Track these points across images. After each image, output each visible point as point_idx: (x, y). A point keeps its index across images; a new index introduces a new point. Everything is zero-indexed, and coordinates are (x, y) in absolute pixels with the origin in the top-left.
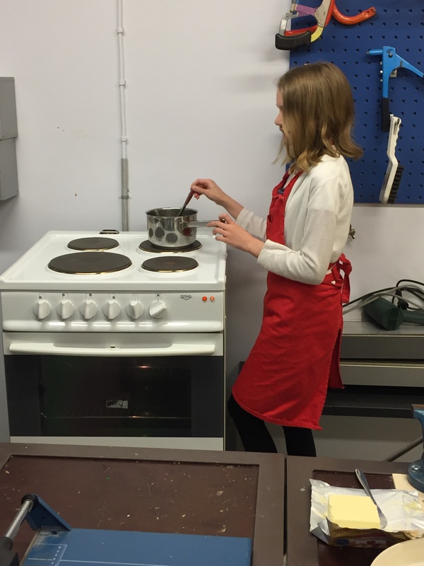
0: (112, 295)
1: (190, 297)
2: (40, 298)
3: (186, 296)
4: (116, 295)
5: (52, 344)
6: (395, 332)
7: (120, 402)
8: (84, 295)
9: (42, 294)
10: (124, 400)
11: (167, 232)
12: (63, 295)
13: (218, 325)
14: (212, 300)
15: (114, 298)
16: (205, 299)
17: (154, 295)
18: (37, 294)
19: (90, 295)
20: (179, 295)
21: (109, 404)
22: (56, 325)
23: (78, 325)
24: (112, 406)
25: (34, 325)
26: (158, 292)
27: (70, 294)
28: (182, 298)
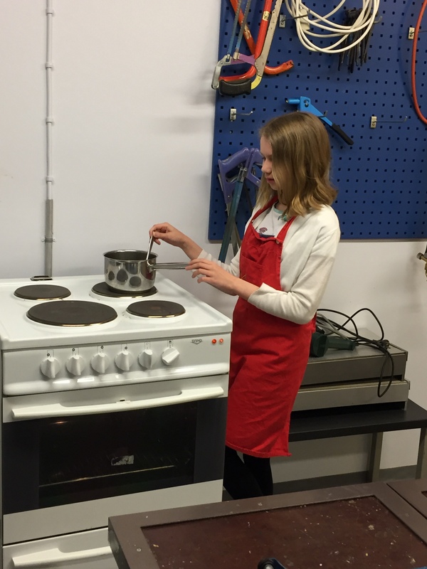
0: (125, 345)
1: (200, 341)
2: (48, 355)
3: (197, 341)
4: (129, 345)
5: (59, 404)
6: (322, 358)
7: (126, 458)
8: (95, 347)
9: (50, 351)
10: (130, 455)
11: (130, 276)
12: (74, 350)
13: (225, 367)
14: (221, 341)
15: (126, 348)
16: (214, 342)
17: (166, 342)
18: (45, 351)
19: (102, 348)
20: (190, 340)
21: (115, 462)
22: (64, 383)
23: (88, 381)
24: (117, 464)
25: (41, 386)
26: (170, 339)
27: (81, 349)
28: (193, 342)
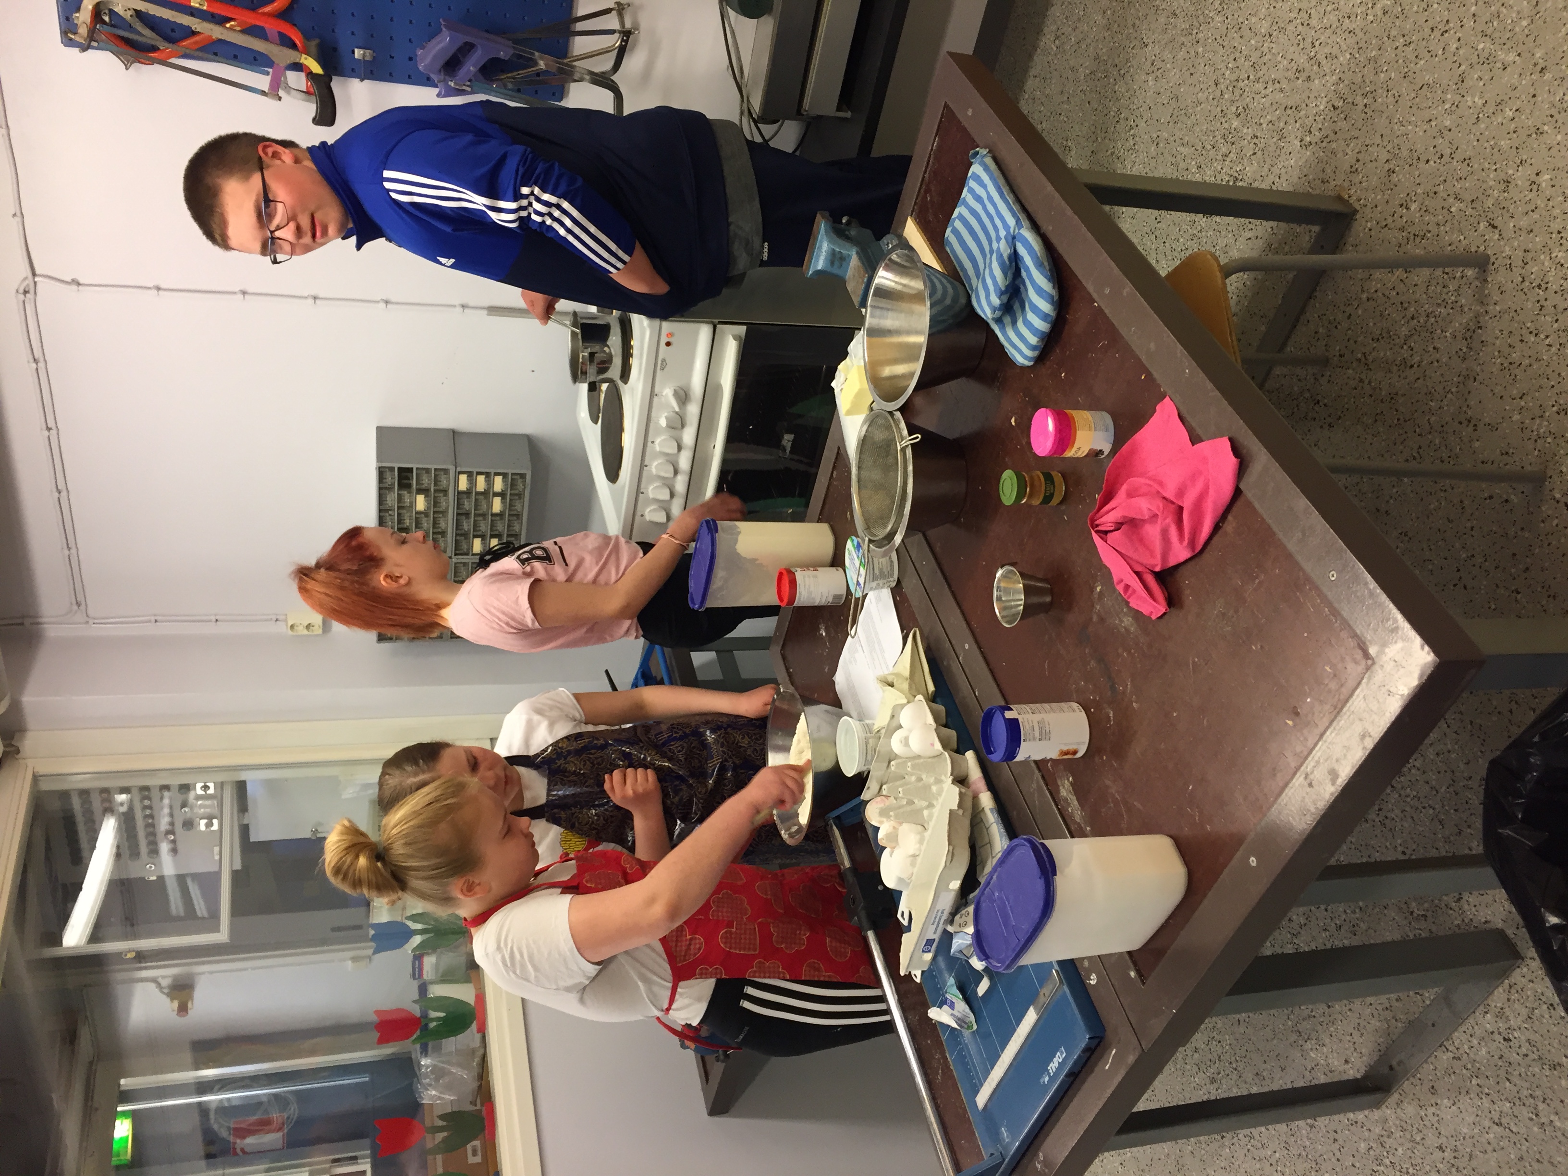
0: (649, 444)
1: (664, 360)
2: (642, 516)
3: (662, 364)
4: (650, 439)
7: (784, 442)
8: (645, 473)
9: (639, 513)
10: (782, 438)
12: (642, 493)
13: (704, 332)
14: (670, 335)
15: (653, 442)
16: (668, 344)
17: (656, 399)
18: (638, 518)
19: (646, 466)
20: (659, 372)
21: (786, 453)
26: (652, 394)
27: (643, 486)
28: (662, 369)
